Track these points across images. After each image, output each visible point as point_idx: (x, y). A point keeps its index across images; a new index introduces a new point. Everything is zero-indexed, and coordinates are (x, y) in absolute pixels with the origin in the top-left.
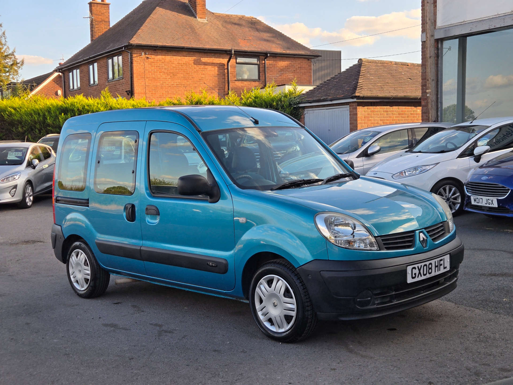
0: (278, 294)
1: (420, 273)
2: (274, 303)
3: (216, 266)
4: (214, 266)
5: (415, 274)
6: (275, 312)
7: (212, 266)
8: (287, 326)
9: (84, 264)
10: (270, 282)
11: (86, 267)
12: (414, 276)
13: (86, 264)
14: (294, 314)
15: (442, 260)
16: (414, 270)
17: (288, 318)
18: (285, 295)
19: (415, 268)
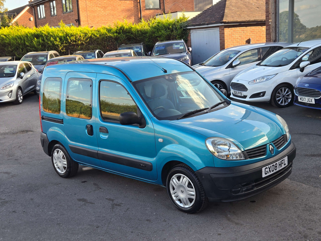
0: (184, 186)
1: (270, 170)
2: (181, 191)
3: (145, 166)
4: (144, 167)
5: (267, 172)
6: (182, 196)
7: (143, 166)
8: (190, 204)
9: (63, 158)
10: (179, 178)
11: (64, 160)
12: (266, 173)
13: (64, 158)
14: (194, 197)
15: (283, 160)
16: (266, 169)
17: (191, 200)
18: (188, 186)
19: (267, 168)
